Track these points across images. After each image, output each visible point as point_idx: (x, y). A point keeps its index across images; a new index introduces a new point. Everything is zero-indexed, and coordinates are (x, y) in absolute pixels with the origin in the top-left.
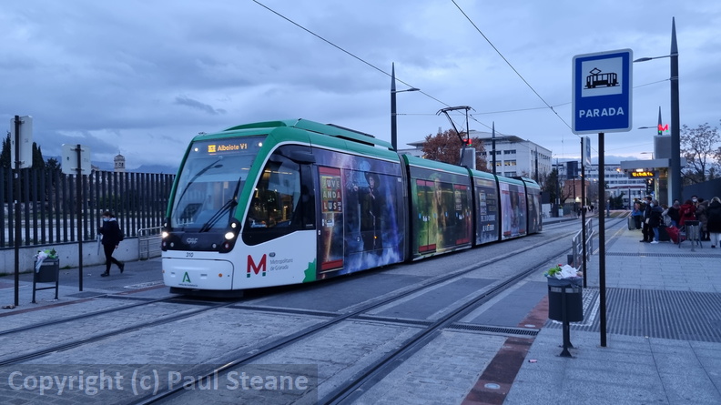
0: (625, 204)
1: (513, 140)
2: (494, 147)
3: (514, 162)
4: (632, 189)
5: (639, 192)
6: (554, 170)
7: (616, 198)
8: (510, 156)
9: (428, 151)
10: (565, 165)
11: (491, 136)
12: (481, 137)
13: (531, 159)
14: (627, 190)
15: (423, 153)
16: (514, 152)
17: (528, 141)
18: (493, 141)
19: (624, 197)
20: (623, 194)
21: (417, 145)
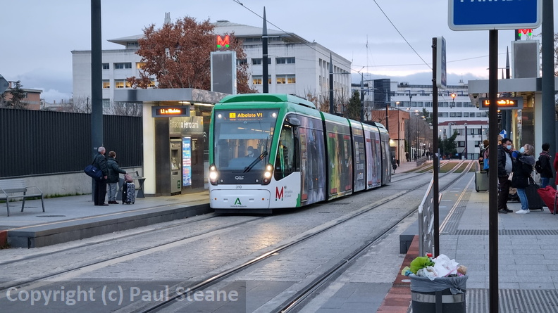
0: (459, 150)
1: (291, 40)
2: (265, 51)
3: (292, 78)
4: (470, 127)
5: (480, 131)
6: (356, 93)
7: (446, 141)
8: (286, 69)
9: (147, 55)
10: (371, 85)
11: (260, 32)
12: (239, 33)
13: (318, 74)
14: (462, 127)
15: (139, 58)
16: (292, 60)
17: (315, 44)
18: (265, 41)
19: (458, 139)
20: (456, 134)
21: (128, 43)
